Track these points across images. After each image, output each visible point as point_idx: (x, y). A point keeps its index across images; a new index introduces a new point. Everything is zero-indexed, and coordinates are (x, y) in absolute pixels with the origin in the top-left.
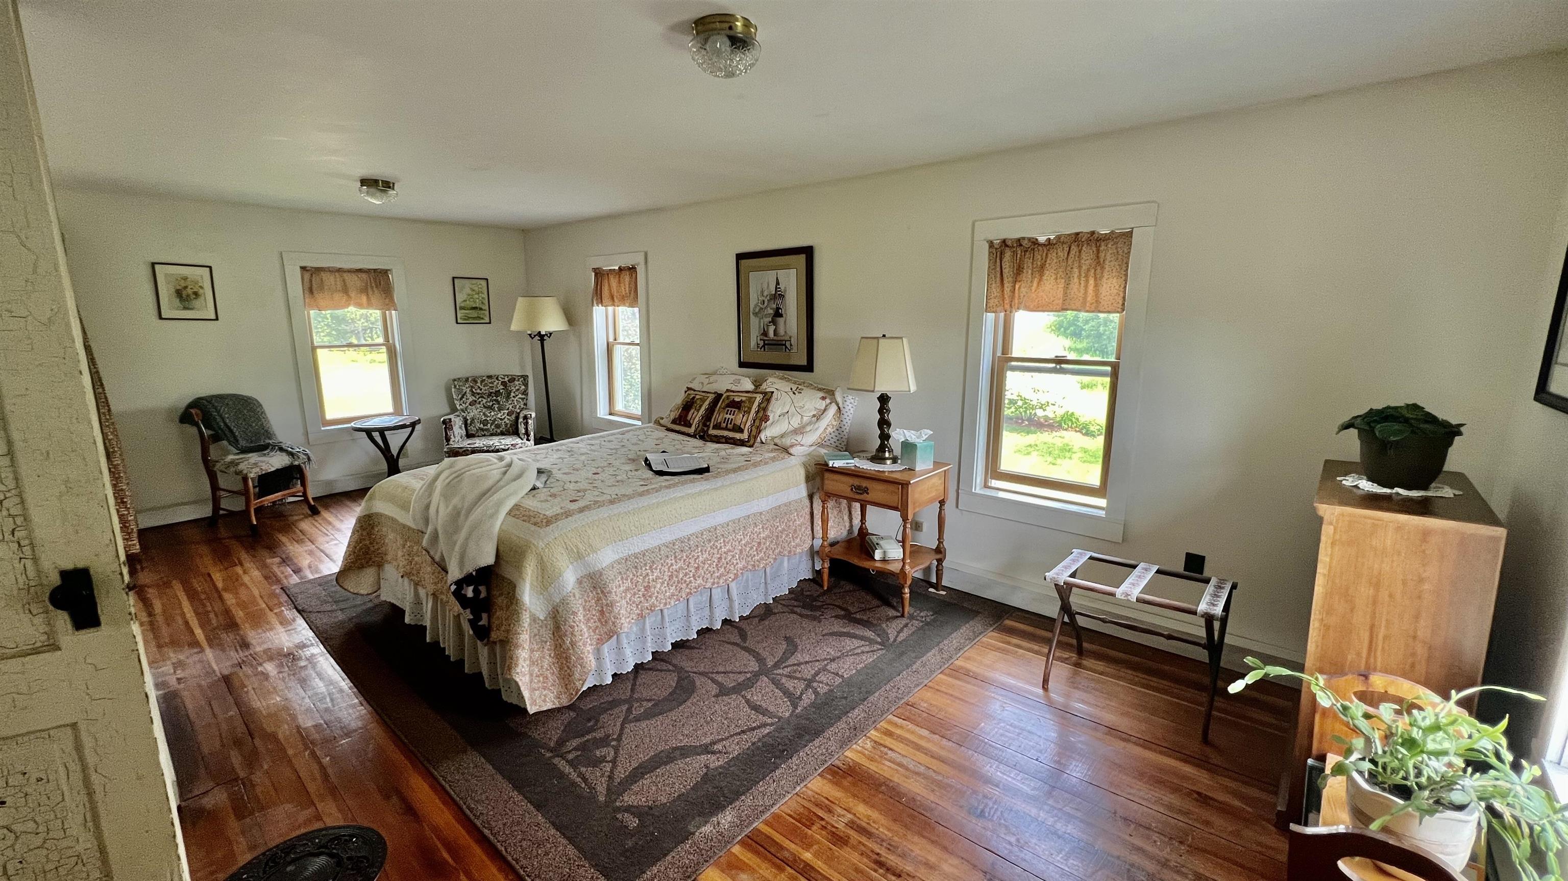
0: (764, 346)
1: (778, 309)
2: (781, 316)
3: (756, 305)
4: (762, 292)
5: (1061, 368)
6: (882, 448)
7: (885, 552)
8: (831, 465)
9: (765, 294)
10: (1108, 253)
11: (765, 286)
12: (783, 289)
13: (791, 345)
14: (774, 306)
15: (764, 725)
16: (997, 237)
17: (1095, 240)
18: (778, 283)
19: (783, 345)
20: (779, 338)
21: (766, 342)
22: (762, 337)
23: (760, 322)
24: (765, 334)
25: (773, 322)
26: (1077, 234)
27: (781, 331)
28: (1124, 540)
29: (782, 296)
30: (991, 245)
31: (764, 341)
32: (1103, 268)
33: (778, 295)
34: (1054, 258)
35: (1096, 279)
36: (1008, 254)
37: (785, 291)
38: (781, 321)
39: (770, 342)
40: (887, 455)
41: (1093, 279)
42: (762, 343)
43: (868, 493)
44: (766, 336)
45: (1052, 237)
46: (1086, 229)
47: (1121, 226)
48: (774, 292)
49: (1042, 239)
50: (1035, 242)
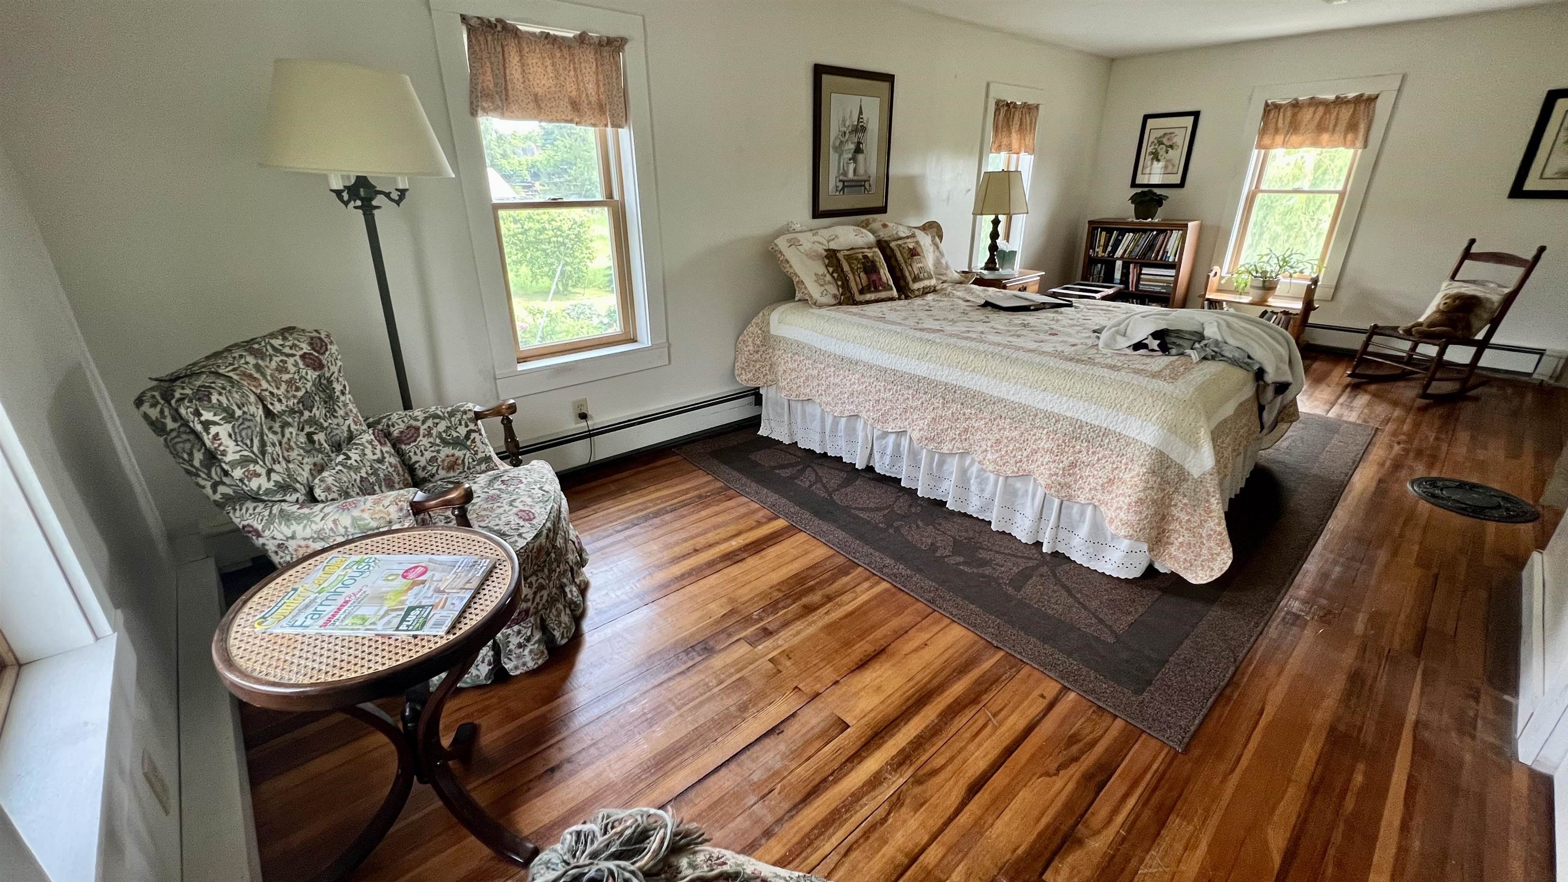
0: (843, 189)
1: (859, 143)
2: (862, 152)
3: (837, 138)
4: (844, 121)
9: (847, 123)
11: (847, 117)
12: (865, 119)
13: (870, 186)
14: (856, 140)
17: (1030, 108)
18: (861, 113)
19: (861, 186)
20: (859, 178)
21: (845, 184)
22: (841, 179)
23: (839, 162)
24: (845, 174)
25: (854, 159)
27: (861, 171)
29: (864, 129)
30: (997, 102)
31: (843, 182)
33: (860, 128)
36: (1002, 111)
37: (868, 122)
38: (860, 157)
39: (850, 184)
42: (840, 185)
44: (846, 177)
48: (856, 123)
50: (1014, 105)
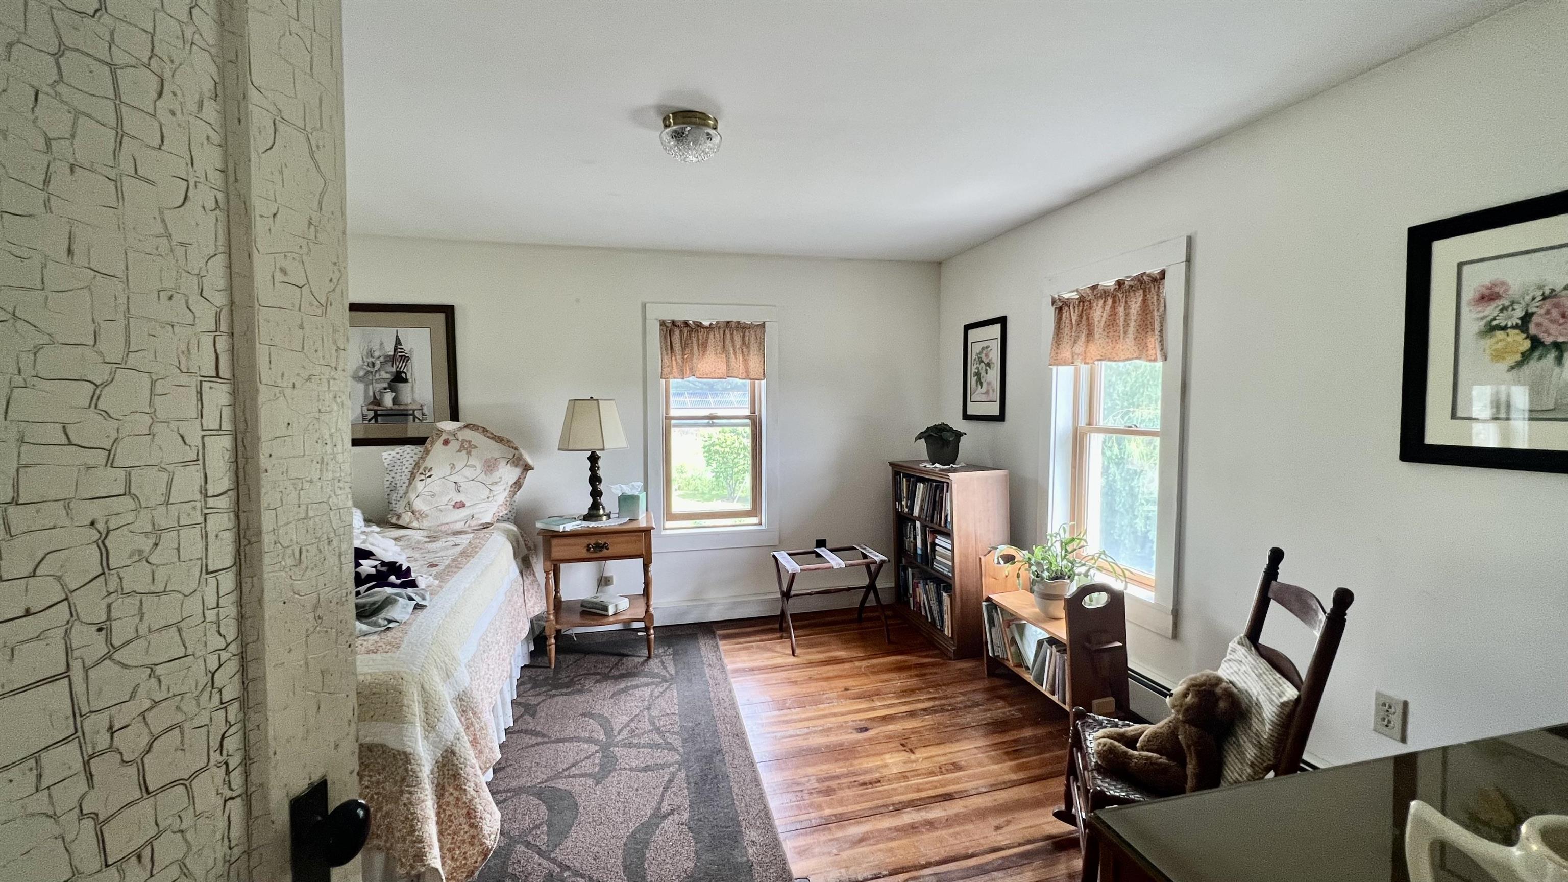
0: (375, 416)
1: (399, 373)
2: (406, 381)
3: (360, 369)
4: (373, 351)
5: (713, 423)
6: (595, 506)
7: (616, 606)
8: (561, 530)
9: (377, 354)
10: (751, 336)
11: (375, 348)
12: (407, 350)
13: (423, 415)
14: (393, 370)
15: (673, 775)
16: (669, 317)
17: (742, 327)
18: (398, 343)
19: (408, 415)
20: (402, 408)
21: (379, 412)
22: (371, 407)
23: (366, 391)
24: (377, 403)
25: (391, 388)
26: (728, 322)
27: (406, 400)
28: (780, 543)
29: (406, 358)
30: (663, 323)
31: (376, 411)
32: (748, 347)
33: (399, 357)
34: (713, 340)
35: (743, 355)
36: (677, 333)
37: (411, 353)
38: (405, 388)
39: (386, 413)
40: (601, 512)
41: (741, 355)
42: (372, 414)
43: (608, 549)
44: (379, 405)
45: (714, 323)
46: (735, 319)
47: (759, 321)
48: (391, 353)
49: (706, 323)
50: (699, 325)
